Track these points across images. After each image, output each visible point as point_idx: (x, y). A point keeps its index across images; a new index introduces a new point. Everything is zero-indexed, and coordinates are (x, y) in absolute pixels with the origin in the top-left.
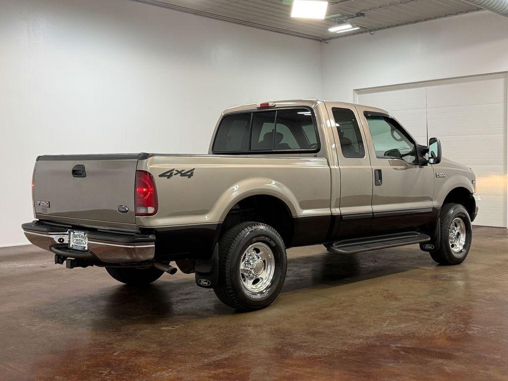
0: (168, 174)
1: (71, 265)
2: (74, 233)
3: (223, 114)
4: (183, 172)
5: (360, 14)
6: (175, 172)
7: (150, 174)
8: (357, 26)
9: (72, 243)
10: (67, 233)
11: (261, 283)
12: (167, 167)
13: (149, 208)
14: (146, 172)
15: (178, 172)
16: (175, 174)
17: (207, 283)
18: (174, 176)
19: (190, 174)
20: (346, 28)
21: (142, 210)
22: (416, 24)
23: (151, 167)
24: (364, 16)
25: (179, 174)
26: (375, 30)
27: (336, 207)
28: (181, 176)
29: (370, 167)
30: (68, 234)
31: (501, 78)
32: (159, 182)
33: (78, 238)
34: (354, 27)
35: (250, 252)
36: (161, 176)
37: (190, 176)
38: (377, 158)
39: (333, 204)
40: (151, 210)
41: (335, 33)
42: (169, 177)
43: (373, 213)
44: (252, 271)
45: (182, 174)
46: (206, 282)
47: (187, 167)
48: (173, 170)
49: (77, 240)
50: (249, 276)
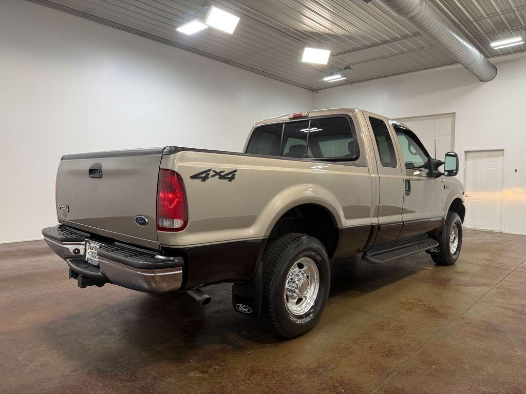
0: (203, 176)
1: (83, 283)
2: (90, 244)
3: (255, 126)
4: (222, 174)
5: (348, 68)
6: (212, 173)
7: (178, 175)
8: (345, 77)
9: (88, 256)
10: (84, 243)
11: (305, 304)
12: (203, 166)
13: (175, 221)
14: (173, 172)
15: (216, 173)
16: (213, 176)
17: (246, 310)
18: (210, 178)
19: (230, 176)
20: (337, 78)
21: (166, 223)
22: (385, 78)
23: (180, 164)
24: (350, 69)
25: (218, 176)
26: (354, 82)
27: (374, 216)
28: (220, 178)
29: (401, 177)
30: (84, 245)
31: (449, 117)
32: (190, 186)
33: (94, 251)
34: (342, 77)
35: (295, 270)
36: (194, 177)
37: (231, 179)
38: (407, 168)
39: (372, 213)
40: (178, 223)
41: (327, 82)
42: (204, 179)
43: (403, 222)
44: (297, 291)
45: (221, 176)
46: (246, 308)
47: (227, 167)
48: (210, 170)
49: (93, 253)
50: (293, 295)
